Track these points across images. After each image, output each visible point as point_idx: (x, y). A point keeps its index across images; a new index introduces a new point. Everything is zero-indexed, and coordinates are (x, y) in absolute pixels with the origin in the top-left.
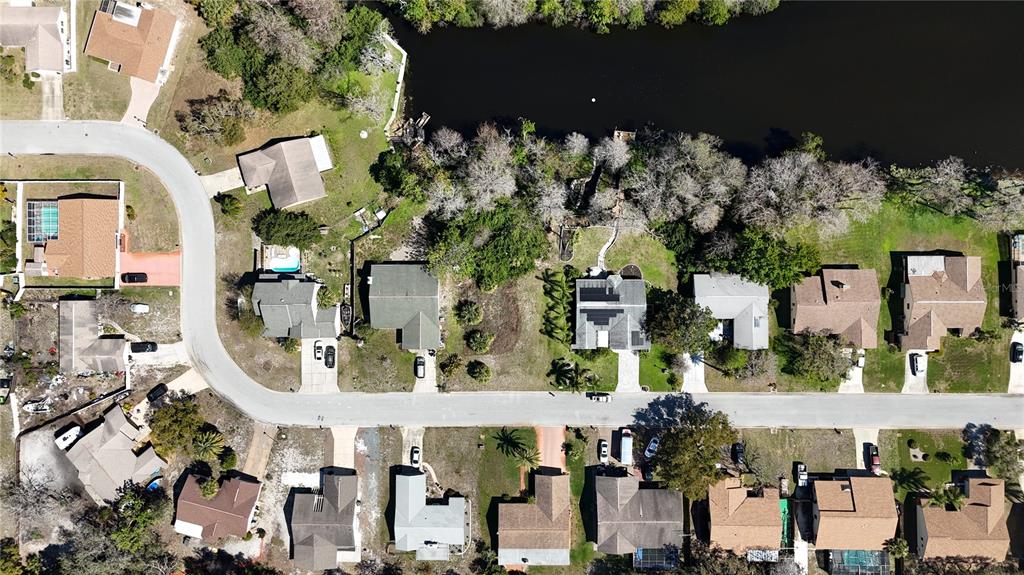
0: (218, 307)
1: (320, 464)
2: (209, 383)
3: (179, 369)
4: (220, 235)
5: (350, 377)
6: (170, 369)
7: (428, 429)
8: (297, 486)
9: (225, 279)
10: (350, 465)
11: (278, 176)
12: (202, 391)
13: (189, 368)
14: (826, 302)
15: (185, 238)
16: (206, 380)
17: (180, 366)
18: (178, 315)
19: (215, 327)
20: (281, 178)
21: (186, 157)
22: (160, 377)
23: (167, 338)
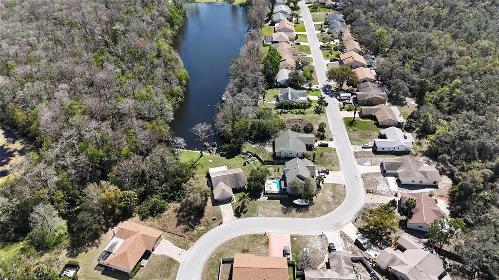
0: (301, 217)
1: (382, 177)
2: (349, 222)
3: (343, 236)
4: (259, 215)
5: (333, 167)
6: (344, 240)
7: (352, 144)
8: (397, 185)
9: (285, 213)
10: (379, 167)
11: (228, 181)
12: (354, 225)
13: (341, 231)
14: (285, 60)
15: (260, 231)
16: (347, 224)
17: (341, 235)
18: (308, 236)
19: (313, 219)
20: (229, 179)
21: (210, 229)
22: (349, 245)
23: (324, 241)
